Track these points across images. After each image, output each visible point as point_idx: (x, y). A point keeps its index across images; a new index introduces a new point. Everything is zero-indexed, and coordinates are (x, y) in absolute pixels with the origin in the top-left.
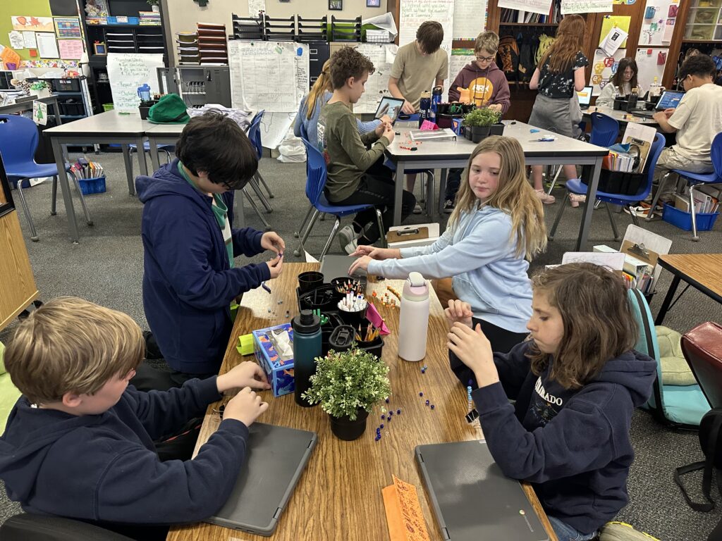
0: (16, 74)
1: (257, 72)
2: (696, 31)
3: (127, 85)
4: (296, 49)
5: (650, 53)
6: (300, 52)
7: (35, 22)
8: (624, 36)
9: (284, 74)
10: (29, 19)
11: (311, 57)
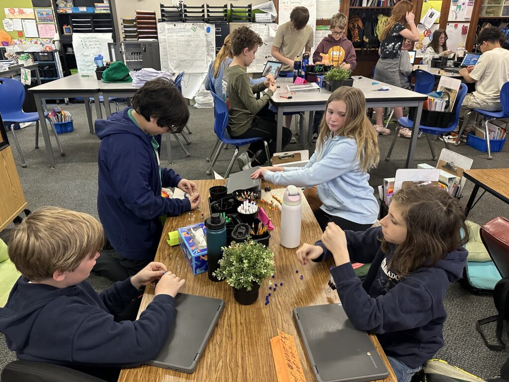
0: (8, 49)
1: (178, 45)
2: (489, 10)
3: (87, 56)
4: (206, 28)
5: (456, 26)
6: (208, 30)
7: (21, 12)
8: (437, 15)
9: (197, 46)
10: (16, 10)
11: (217, 33)
